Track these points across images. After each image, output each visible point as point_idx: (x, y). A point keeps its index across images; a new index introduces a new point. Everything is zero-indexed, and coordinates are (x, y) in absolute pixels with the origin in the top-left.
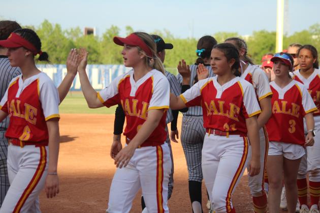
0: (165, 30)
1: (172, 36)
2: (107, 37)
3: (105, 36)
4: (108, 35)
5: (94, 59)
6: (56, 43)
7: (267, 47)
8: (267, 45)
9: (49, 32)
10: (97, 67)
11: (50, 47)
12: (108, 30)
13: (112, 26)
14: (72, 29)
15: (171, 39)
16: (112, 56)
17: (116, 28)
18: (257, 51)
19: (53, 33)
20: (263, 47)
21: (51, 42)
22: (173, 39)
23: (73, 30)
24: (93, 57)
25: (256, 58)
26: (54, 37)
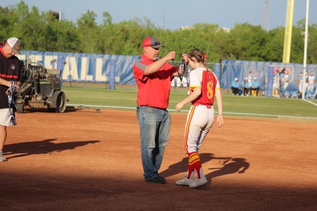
0: (145, 18)
1: (153, 26)
2: (82, 23)
3: (79, 22)
4: (83, 21)
5: (74, 47)
6: (32, 27)
7: (257, 41)
8: (257, 39)
9: (24, 14)
11: (25, 31)
12: (84, 15)
13: (89, 11)
14: (43, 13)
15: (154, 29)
17: (93, 13)
18: (245, 46)
19: (29, 16)
20: (252, 41)
21: (27, 26)
22: (156, 29)
23: (45, 13)
24: (73, 44)
25: (244, 53)
26: (30, 21)
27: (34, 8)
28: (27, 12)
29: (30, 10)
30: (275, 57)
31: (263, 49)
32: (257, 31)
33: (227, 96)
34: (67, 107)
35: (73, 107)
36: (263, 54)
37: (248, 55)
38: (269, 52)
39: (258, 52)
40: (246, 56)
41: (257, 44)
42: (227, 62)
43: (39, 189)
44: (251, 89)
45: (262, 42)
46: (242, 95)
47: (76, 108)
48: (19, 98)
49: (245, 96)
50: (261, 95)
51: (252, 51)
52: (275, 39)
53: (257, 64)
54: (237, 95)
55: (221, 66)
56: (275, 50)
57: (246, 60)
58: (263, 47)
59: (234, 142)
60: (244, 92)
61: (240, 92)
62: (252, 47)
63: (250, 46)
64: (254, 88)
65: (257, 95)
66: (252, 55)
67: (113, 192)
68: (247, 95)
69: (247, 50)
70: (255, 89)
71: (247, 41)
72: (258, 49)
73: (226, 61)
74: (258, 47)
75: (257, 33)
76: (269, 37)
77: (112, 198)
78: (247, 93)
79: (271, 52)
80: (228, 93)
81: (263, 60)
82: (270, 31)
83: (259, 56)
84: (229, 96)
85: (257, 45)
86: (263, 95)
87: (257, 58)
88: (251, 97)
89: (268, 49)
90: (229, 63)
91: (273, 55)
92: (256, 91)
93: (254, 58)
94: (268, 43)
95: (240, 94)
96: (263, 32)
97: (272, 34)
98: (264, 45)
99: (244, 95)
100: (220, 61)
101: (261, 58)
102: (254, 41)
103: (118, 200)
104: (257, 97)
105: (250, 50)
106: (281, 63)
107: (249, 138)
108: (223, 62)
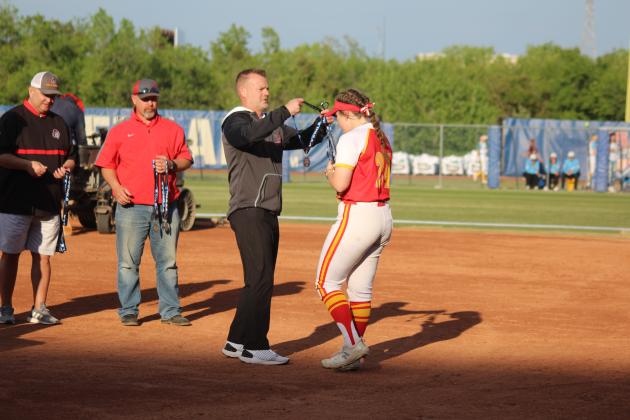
0: (346, 37)
1: (362, 53)
2: (220, 50)
3: (216, 50)
4: (223, 46)
5: (205, 99)
6: (121, 61)
7: (573, 80)
8: (573, 75)
9: (106, 35)
11: (107, 68)
12: (225, 35)
13: (234, 26)
14: (142, 32)
15: (364, 60)
17: (242, 30)
18: (548, 89)
19: (115, 38)
20: (563, 80)
21: (111, 60)
22: (368, 60)
23: (146, 33)
24: (204, 94)
25: (547, 104)
26: (119, 49)
27: (125, 23)
28: (112, 31)
29: (117, 28)
30: (610, 111)
31: (586, 94)
32: (572, 60)
33: (516, 191)
34: (197, 220)
35: (209, 220)
36: (586, 105)
37: (556, 107)
38: (596, 101)
39: (576, 101)
40: (551, 110)
41: (574, 85)
42: (514, 123)
43: (149, 386)
44: (565, 177)
45: (584, 81)
46: (546, 189)
47: (215, 220)
48: (100, 204)
49: (551, 192)
50: (583, 188)
51: (563, 99)
52: (608, 75)
53: (573, 125)
54: (536, 188)
55: (501, 130)
56: (608, 97)
57: (551, 117)
58: (584, 91)
59: (534, 283)
60: (550, 183)
61: (541, 183)
62: (563, 92)
63: (558, 91)
64: (569, 173)
65: (576, 187)
66: (563, 108)
67: (296, 388)
68: (556, 189)
69: (552, 98)
70: (571, 177)
71: (552, 81)
72: (576, 96)
73: (510, 120)
74: (575, 91)
75: (573, 64)
76: (597, 71)
77: (296, 401)
78: (556, 183)
79: (602, 100)
80: (517, 184)
81: (585, 117)
82: (599, 60)
83: (578, 110)
84: (520, 191)
85: (572, 88)
86: (588, 188)
87: (573, 113)
88: (563, 192)
89: (596, 94)
90: (518, 123)
91: (606, 106)
92: (573, 180)
93: (567, 113)
94: (595, 83)
95: (541, 188)
96: (584, 61)
97: (603, 65)
98: (587, 87)
99: (550, 188)
100: (500, 121)
101: (581, 114)
102: (567, 80)
103: (308, 404)
104: (576, 192)
105: (558, 98)
106: (622, 123)
107: (564, 276)
108: (504, 122)
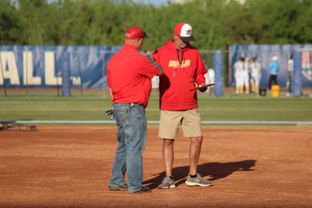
5: (13, 37)
7: (285, 15)
8: (285, 11)
10: (31, 50)
16: (43, 31)
18: (267, 22)
20: (277, 15)
25: (266, 33)
31: (295, 25)
36: (295, 33)
37: (273, 35)
38: (303, 29)
39: (287, 31)
40: (269, 37)
41: (285, 18)
42: (237, 48)
45: (293, 16)
51: (278, 29)
53: (281, 48)
55: (227, 55)
58: (293, 22)
62: (278, 24)
63: (274, 23)
66: (278, 36)
69: (270, 29)
71: (270, 16)
72: (287, 26)
73: (234, 47)
74: (287, 23)
76: (303, 7)
79: (307, 29)
81: (294, 42)
83: (289, 37)
85: (285, 21)
87: (285, 39)
89: (302, 25)
90: (241, 48)
91: (309, 33)
93: (281, 40)
94: (301, 16)
97: (307, 3)
98: (296, 20)
100: (227, 47)
101: (292, 40)
102: (281, 15)
105: (274, 29)
108: (230, 48)
